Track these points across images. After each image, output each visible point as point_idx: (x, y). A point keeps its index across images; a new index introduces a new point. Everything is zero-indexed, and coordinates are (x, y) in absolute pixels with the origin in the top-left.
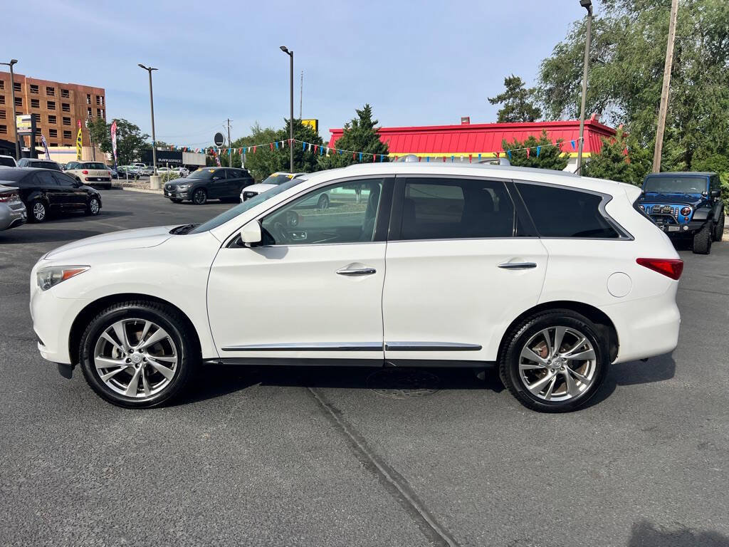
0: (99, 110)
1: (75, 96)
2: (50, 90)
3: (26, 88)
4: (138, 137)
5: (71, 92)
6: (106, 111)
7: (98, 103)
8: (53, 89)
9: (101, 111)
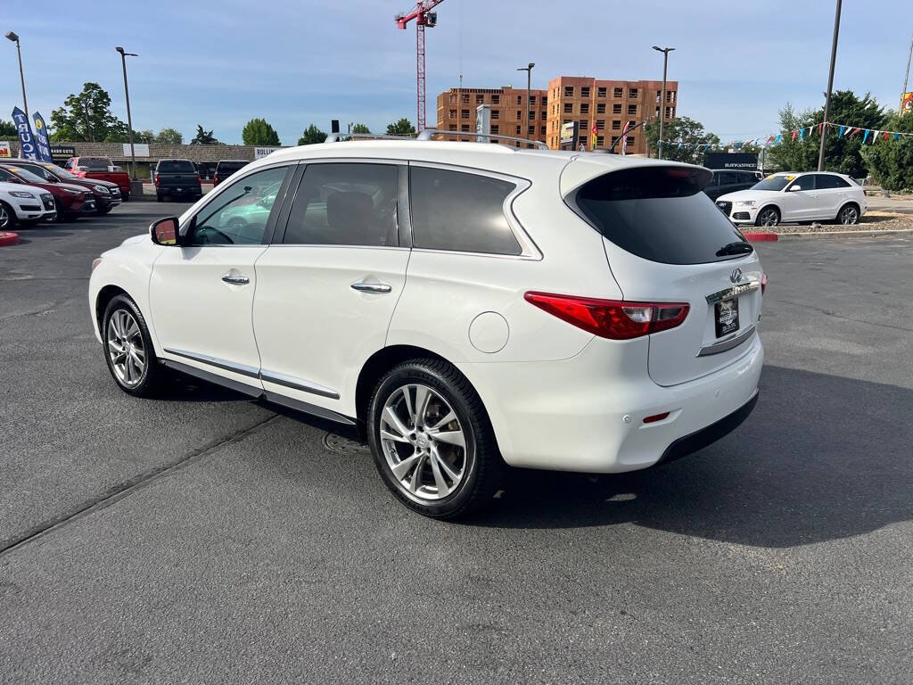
0: (668, 109)
1: (644, 94)
2: (618, 91)
3: (594, 92)
4: (701, 137)
5: (640, 90)
6: (677, 108)
7: (669, 100)
8: (621, 90)
9: (670, 108)
